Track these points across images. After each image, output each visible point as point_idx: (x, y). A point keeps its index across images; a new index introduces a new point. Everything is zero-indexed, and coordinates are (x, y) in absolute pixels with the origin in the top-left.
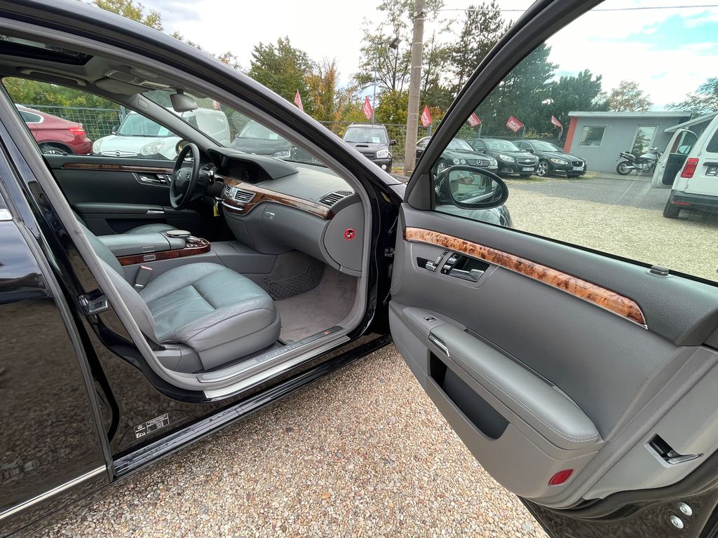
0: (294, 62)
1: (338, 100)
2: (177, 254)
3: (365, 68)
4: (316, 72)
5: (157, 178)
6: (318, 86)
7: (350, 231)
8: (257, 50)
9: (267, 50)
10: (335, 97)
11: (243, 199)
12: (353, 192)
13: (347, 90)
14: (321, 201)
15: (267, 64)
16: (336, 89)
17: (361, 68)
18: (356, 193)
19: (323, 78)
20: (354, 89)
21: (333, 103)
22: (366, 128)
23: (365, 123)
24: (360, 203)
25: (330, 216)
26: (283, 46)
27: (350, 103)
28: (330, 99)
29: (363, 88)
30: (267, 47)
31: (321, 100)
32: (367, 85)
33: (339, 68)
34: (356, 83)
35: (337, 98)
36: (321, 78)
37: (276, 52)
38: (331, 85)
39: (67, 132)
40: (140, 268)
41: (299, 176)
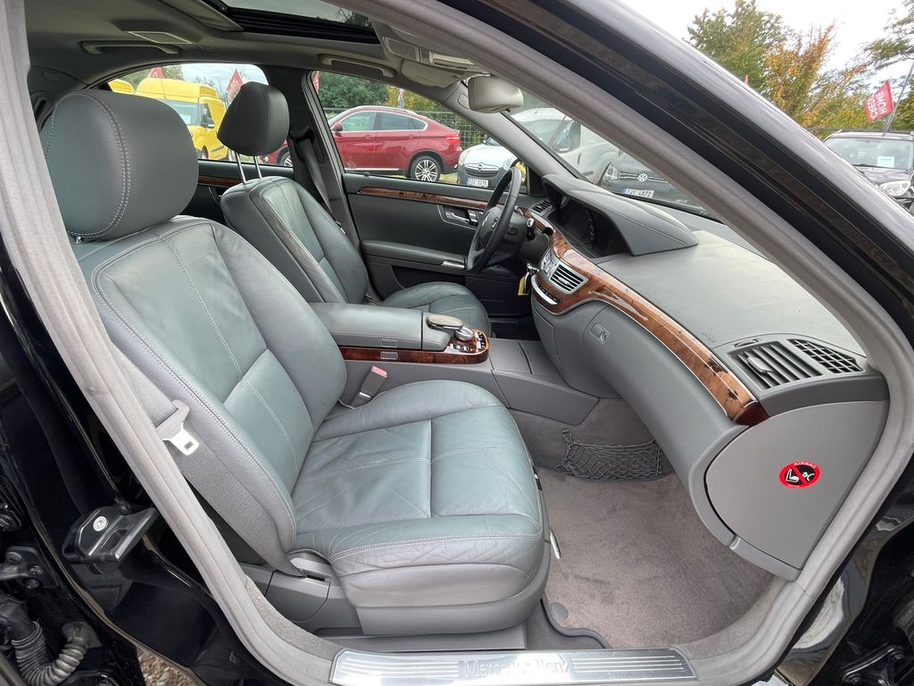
0: (755, 32)
1: (818, 90)
2: (431, 358)
3: (896, 29)
4: (789, 46)
5: (467, 216)
6: (787, 68)
7: (802, 469)
8: (697, 21)
9: (713, 19)
10: (814, 85)
11: (562, 285)
12: (860, 362)
13: (842, 73)
14: (734, 355)
15: (706, 42)
16: (821, 72)
17: (890, 30)
18: (873, 371)
19: (800, 54)
20: (860, 69)
21: (806, 97)
22: (868, 139)
23: (864, 129)
24: (879, 405)
25: (753, 415)
26: (743, 9)
27: (841, 94)
28: (802, 89)
29: (880, 67)
30: (714, 15)
31: (785, 92)
32: (892, 60)
33: (837, 36)
34: (866, 57)
35: (819, 86)
36: (797, 54)
37: (729, 21)
38: (814, 66)
39: (444, 140)
40: (370, 370)
41: (696, 256)
